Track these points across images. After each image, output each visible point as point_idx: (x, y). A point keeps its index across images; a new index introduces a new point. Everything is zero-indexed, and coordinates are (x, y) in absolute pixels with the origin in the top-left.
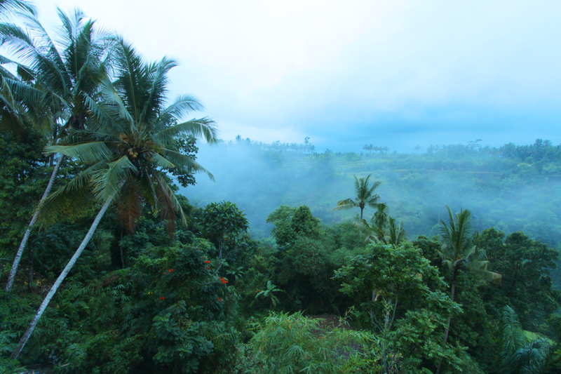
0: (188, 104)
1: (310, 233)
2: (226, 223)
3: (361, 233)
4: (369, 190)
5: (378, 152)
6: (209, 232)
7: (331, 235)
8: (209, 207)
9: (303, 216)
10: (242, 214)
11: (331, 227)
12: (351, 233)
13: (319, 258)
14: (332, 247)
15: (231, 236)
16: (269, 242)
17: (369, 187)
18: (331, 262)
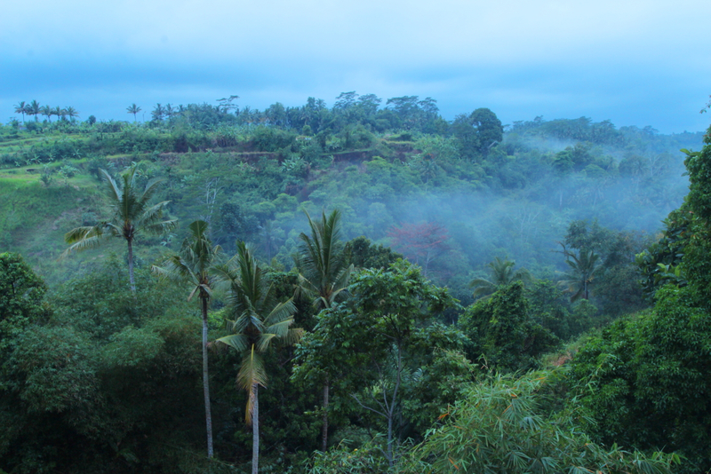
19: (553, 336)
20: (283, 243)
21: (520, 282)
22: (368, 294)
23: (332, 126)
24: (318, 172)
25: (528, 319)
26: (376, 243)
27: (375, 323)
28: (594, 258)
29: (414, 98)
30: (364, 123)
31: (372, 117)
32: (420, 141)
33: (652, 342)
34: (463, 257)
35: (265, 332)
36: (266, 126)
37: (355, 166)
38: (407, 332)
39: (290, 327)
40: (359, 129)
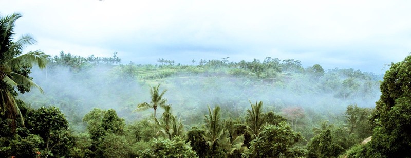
0: (27, 40)
1: (117, 130)
2: (51, 123)
3: (155, 129)
4: (160, 95)
5: (168, 64)
6: (39, 129)
7: (132, 131)
8: (39, 110)
9: (110, 118)
10: (64, 116)
11: (133, 124)
12: (147, 129)
13: (123, 149)
14: (133, 140)
15: (56, 133)
16: (86, 136)
17: (159, 94)
18: (132, 152)
19: (342, 148)
20: (242, 113)
21: (330, 129)
22: (270, 135)
23: (262, 69)
24: (256, 86)
25: (333, 142)
26: (276, 114)
27: (273, 146)
28: (356, 118)
29: (293, 60)
30: (274, 68)
31: (277, 67)
32: (294, 76)
33: (372, 148)
34: (310, 119)
35: (232, 147)
36: (239, 68)
37: (270, 84)
38: (285, 149)
39: (242, 146)
40: (272, 71)
